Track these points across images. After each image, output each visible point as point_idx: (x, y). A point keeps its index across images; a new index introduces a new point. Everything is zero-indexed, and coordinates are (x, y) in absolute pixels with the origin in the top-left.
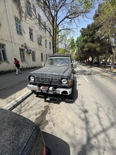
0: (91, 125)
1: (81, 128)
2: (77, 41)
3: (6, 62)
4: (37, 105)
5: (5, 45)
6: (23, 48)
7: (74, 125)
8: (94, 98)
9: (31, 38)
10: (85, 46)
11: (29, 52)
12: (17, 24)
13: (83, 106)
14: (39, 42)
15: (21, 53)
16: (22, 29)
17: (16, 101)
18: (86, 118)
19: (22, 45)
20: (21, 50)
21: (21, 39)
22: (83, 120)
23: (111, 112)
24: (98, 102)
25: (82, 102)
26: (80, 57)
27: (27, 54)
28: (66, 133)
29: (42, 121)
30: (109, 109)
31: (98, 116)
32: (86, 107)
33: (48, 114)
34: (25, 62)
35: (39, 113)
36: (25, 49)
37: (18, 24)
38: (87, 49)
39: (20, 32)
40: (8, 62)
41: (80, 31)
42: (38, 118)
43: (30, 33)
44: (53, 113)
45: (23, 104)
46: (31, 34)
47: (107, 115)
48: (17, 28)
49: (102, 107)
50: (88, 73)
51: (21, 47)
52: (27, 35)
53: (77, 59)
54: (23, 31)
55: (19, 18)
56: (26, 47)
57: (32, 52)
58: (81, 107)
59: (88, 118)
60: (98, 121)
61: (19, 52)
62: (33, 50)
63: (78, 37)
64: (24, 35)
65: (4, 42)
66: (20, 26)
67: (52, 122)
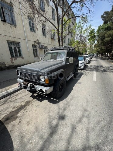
0: (56, 137)
1: (41, 137)
2: (98, 31)
3: (20, 58)
4: (22, 99)
5: (20, 42)
6: (36, 44)
7: (37, 130)
8: (87, 102)
9: (43, 34)
10: (106, 36)
11: (41, 48)
12: (30, 22)
13: (64, 109)
14: (51, 37)
15: (33, 49)
16: (35, 26)
17: (7, 92)
18: (57, 125)
19: (35, 41)
20: (34, 46)
21: (34, 36)
22: (50, 127)
23: (97, 129)
24: (89, 109)
25: (67, 105)
26: (101, 50)
27: (39, 49)
28: (22, 137)
29: (13, 116)
30: (99, 122)
31: (74, 128)
32: (67, 113)
33: (23, 110)
34: (37, 57)
35: (17, 107)
36: (38, 45)
37: (32, 22)
38: (109, 38)
39: (33, 29)
40: (23, 58)
41: (102, 17)
42: (13, 112)
43: (43, 28)
44: (28, 110)
45: (13, 95)
46: (44, 30)
47: (88, 132)
48: (30, 26)
49: (88, 117)
50: (102, 69)
51: (33, 44)
52: (39, 31)
53: (98, 52)
54: (36, 28)
55: (32, 16)
56: (38, 43)
57: (43, 48)
58: (61, 111)
59: (59, 126)
60: (69, 135)
61: (32, 48)
62: (46, 45)
63: (100, 26)
64: (36, 32)
65: (19, 41)
66: (33, 24)
67: (20, 119)
